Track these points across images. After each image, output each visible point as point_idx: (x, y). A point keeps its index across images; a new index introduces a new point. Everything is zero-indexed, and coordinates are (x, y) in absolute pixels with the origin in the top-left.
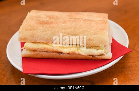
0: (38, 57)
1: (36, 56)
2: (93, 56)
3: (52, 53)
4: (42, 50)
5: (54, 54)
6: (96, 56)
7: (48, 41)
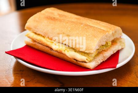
0: (36, 47)
1: (34, 46)
2: (76, 60)
3: (46, 47)
4: (39, 42)
5: (47, 48)
6: (79, 61)
7: (45, 35)
